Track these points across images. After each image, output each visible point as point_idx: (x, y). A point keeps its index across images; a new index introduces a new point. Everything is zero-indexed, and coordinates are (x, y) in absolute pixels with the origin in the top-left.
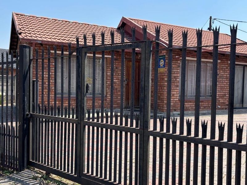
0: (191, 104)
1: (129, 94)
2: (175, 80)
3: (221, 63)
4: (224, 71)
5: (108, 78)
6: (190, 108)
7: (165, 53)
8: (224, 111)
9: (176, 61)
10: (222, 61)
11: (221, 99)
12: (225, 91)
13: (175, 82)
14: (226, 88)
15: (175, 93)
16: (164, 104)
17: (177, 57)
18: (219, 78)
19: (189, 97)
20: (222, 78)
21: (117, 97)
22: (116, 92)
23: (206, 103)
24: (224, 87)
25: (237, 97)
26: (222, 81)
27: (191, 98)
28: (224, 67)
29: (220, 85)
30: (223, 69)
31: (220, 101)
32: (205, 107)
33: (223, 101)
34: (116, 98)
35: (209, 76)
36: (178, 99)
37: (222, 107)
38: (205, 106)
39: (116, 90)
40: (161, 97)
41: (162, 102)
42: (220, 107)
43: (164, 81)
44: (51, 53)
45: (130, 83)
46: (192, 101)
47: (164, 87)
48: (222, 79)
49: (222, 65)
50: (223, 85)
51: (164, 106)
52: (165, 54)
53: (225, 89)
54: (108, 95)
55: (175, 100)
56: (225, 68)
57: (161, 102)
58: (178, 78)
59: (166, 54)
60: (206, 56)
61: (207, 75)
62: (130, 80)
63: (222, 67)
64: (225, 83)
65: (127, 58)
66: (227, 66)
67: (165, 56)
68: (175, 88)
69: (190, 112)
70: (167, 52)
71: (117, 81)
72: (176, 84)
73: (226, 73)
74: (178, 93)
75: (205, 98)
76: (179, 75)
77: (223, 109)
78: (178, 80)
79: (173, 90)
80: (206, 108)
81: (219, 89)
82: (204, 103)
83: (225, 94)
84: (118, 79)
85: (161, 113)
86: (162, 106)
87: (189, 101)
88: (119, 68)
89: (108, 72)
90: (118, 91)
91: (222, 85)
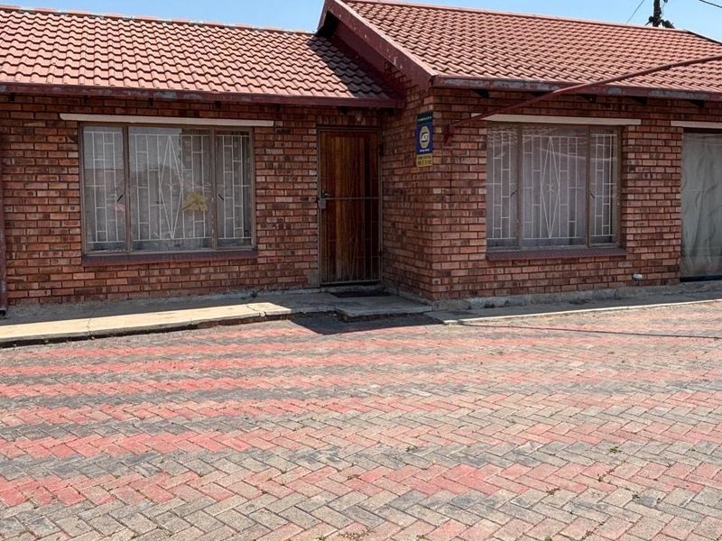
0: (531, 269)
1: (335, 238)
2: (469, 191)
3: (644, 129)
4: (654, 156)
5: (258, 191)
6: (529, 284)
7: (431, 104)
8: (656, 291)
9: (474, 131)
10: (647, 122)
11: (645, 250)
12: (660, 224)
13: (473, 199)
14: (662, 211)
15: (474, 235)
16: (434, 275)
17: (473, 115)
18: (635, 180)
19: (525, 248)
20: (649, 177)
21: (293, 253)
22: (290, 236)
23: (589, 266)
24: (655, 210)
25: (710, 238)
26: (646, 190)
27: (535, 248)
28: (654, 143)
29: (639, 204)
30: (652, 149)
31: (643, 257)
32: (584, 280)
33: (652, 256)
34: (289, 253)
35: (600, 173)
36: (483, 257)
37: (651, 276)
38: (585, 274)
39: (289, 228)
40: (426, 250)
41: (428, 267)
42: (640, 276)
43: (431, 199)
44: (62, 120)
45: (338, 204)
46: (536, 260)
47: (434, 217)
48: (647, 183)
49: (646, 136)
50: (654, 204)
51: (434, 280)
52: (431, 107)
53: (658, 217)
54: (260, 247)
55: (473, 257)
56: (660, 143)
57: (425, 268)
58: (483, 187)
59: (435, 107)
60: (585, 107)
61: (591, 170)
62: (337, 194)
63: (645, 142)
64: (661, 197)
65: (323, 125)
66: (664, 136)
67: (430, 113)
68: (471, 220)
69: (528, 297)
70: (437, 101)
71: (290, 200)
72: (475, 206)
73: (661, 163)
74: (484, 235)
75: (585, 246)
76: (486, 175)
77: (652, 282)
78: (481, 191)
79: (466, 227)
80: (588, 281)
81: (638, 217)
82: (583, 267)
83: (662, 234)
84: (293, 193)
85: (426, 304)
86: (427, 280)
87: (525, 261)
88: (296, 159)
89: (258, 173)
90: (294, 232)
91: (645, 204)
